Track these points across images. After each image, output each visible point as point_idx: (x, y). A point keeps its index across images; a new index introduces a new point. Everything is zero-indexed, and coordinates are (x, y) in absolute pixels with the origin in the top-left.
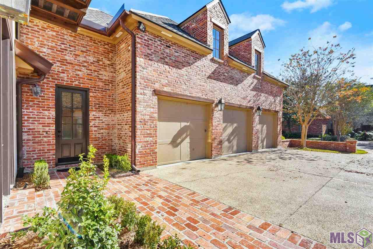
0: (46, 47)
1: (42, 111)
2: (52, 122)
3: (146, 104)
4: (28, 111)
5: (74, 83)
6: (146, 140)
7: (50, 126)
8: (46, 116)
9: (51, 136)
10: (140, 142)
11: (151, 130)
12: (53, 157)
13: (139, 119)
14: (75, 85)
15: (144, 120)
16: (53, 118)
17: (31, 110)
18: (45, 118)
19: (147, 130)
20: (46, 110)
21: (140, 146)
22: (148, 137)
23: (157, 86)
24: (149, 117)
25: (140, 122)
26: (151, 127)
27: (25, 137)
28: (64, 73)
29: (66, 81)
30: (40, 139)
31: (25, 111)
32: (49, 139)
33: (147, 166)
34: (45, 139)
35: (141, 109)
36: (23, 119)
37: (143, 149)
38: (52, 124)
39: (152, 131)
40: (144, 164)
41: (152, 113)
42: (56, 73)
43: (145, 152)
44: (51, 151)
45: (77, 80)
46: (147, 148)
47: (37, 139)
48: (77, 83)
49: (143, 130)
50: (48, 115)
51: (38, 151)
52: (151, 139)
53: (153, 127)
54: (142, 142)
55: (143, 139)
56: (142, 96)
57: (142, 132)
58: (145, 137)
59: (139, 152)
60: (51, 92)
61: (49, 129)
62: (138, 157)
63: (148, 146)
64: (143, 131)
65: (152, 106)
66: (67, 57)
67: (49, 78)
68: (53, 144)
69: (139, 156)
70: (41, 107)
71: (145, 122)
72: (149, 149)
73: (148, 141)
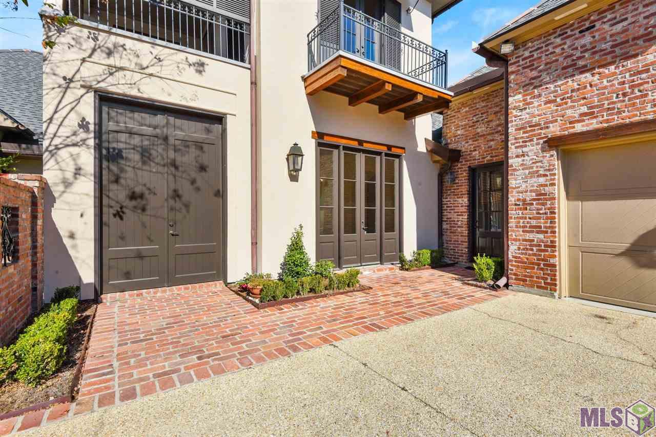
0: (460, 128)
1: (457, 199)
2: (465, 210)
3: (527, 171)
4: (447, 200)
5: (485, 160)
6: (527, 238)
7: (463, 215)
8: (459, 204)
9: (464, 226)
10: (515, 240)
11: (539, 218)
12: (465, 251)
13: (513, 199)
14: (487, 161)
15: (524, 200)
16: (466, 206)
17: (449, 200)
18: (458, 206)
19: (530, 218)
20: (460, 198)
21: (516, 247)
22: (532, 232)
23: (555, 130)
24: (534, 194)
25: (516, 205)
26: (538, 213)
27: (445, 226)
28: (475, 150)
29: (478, 159)
30: (455, 229)
31: (445, 200)
32: (462, 229)
33: (532, 286)
34: (459, 229)
35: (518, 182)
36: (443, 208)
37: (522, 254)
38: (464, 212)
39: (542, 221)
40: (525, 281)
41: (542, 185)
42: (469, 153)
43: (527, 259)
44: (464, 243)
45: (489, 154)
46: (531, 252)
47: (453, 229)
48: (489, 158)
49: (521, 218)
50: (461, 202)
51: (454, 241)
52: (541, 236)
53: (546, 213)
54: (519, 240)
55: (521, 235)
56: (520, 160)
57: (519, 222)
58: (527, 232)
59: (514, 257)
60: (464, 177)
61: (463, 219)
62: (512, 265)
63: (532, 250)
64: (522, 221)
65: (541, 172)
66: (479, 130)
67: (462, 162)
68: (465, 236)
69: (514, 263)
70: (456, 195)
71: (527, 204)
72: (535, 255)
73: (533, 241)
